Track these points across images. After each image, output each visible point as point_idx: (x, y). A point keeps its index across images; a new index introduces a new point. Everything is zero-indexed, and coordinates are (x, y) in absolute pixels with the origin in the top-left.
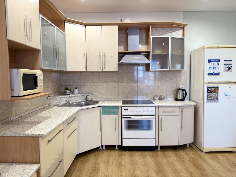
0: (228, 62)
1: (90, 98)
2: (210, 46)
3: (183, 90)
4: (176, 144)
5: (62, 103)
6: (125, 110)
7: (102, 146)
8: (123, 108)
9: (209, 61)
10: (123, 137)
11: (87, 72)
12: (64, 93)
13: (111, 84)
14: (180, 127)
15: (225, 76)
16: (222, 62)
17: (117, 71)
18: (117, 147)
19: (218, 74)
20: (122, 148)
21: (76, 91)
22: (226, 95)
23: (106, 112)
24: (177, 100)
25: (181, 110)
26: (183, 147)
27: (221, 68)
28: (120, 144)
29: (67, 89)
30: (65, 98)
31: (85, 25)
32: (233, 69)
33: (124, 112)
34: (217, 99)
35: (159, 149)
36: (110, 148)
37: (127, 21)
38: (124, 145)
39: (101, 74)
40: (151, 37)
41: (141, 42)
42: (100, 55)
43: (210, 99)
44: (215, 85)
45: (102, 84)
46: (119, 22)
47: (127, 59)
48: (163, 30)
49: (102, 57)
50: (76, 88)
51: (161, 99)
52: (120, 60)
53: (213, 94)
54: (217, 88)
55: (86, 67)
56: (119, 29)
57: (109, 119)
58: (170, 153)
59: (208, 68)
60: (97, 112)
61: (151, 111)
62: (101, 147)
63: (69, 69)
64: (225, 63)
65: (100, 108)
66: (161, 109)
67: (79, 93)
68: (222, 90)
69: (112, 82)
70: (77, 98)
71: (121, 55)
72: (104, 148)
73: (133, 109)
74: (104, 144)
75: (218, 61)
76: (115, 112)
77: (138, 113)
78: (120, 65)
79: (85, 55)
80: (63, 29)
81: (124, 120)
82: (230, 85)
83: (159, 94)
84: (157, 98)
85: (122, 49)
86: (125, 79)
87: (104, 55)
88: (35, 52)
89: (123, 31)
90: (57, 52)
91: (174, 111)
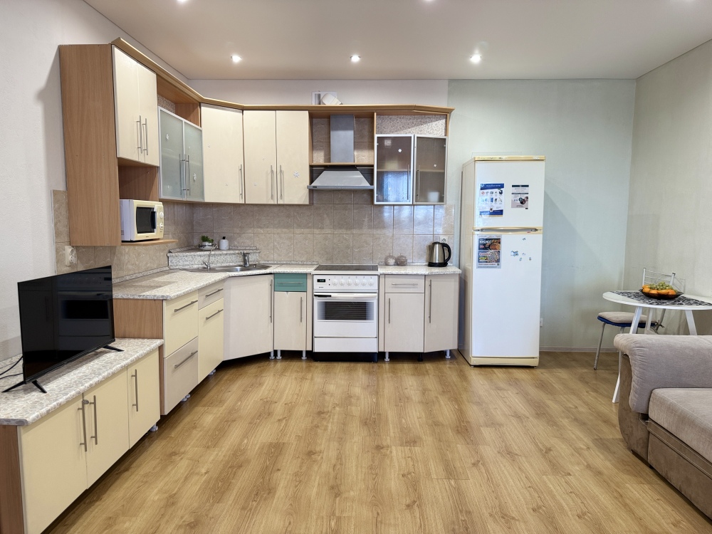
0: (520, 190)
1: (253, 259)
2: (486, 157)
3: (445, 245)
4: (417, 348)
5: (195, 266)
6: (319, 281)
7: (276, 352)
8: (316, 278)
9: (485, 187)
10: (315, 335)
11: (245, 205)
12: (200, 248)
13: (298, 231)
14: (427, 316)
15: (513, 217)
16: (508, 190)
17: (307, 203)
18: (304, 354)
19: (500, 213)
20: (314, 357)
21: (224, 244)
22: (516, 253)
23: (281, 285)
24: (431, 264)
25: (428, 283)
26: (438, 356)
27: (506, 200)
28: (309, 348)
29: (205, 239)
30: (200, 256)
31: (243, 109)
32: (530, 203)
33: (317, 286)
34: (498, 261)
35: (387, 359)
36: (291, 355)
37: (331, 101)
38: (317, 350)
39: (276, 210)
40: (376, 136)
41: (358, 145)
42: (272, 171)
43: (484, 261)
44: (494, 235)
45: (279, 230)
46: (313, 103)
47: (324, 180)
48: (399, 121)
49: (276, 175)
50: (224, 238)
51: (400, 262)
52: (312, 181)
53: (490, 252)
54: (498, 241)
55: (244, 194)
56: (311, 117)
57: (287, 300)
58: (407, 367)
59: (482, 201)
60: (265, 283)
61: (371, 285)
62: (272, 354)
63: (209, 198)
64: (515, 190)
65: (271, 277)
66: (389, 280)
67: (229, 249)
68: (508, 243)
69: (299, 226)
70: (225, 256)
71: (315, 171)
72: (279, 357)
73: (335, 279)
74: (279, 348)
75: (501, 186)
76: (299, 285)
77: (346, 288)
78: (312, 191)
79: (243, 170)
80: (198, 121)
81: (317, 300)
82: (524, 234)
84: (392, 261)
85: (320, 159)
86: (327, 222)
87: (281, 171)
88: (150, 170)
89: (323, 121)
90: (186, 167)
91: (414, 285)
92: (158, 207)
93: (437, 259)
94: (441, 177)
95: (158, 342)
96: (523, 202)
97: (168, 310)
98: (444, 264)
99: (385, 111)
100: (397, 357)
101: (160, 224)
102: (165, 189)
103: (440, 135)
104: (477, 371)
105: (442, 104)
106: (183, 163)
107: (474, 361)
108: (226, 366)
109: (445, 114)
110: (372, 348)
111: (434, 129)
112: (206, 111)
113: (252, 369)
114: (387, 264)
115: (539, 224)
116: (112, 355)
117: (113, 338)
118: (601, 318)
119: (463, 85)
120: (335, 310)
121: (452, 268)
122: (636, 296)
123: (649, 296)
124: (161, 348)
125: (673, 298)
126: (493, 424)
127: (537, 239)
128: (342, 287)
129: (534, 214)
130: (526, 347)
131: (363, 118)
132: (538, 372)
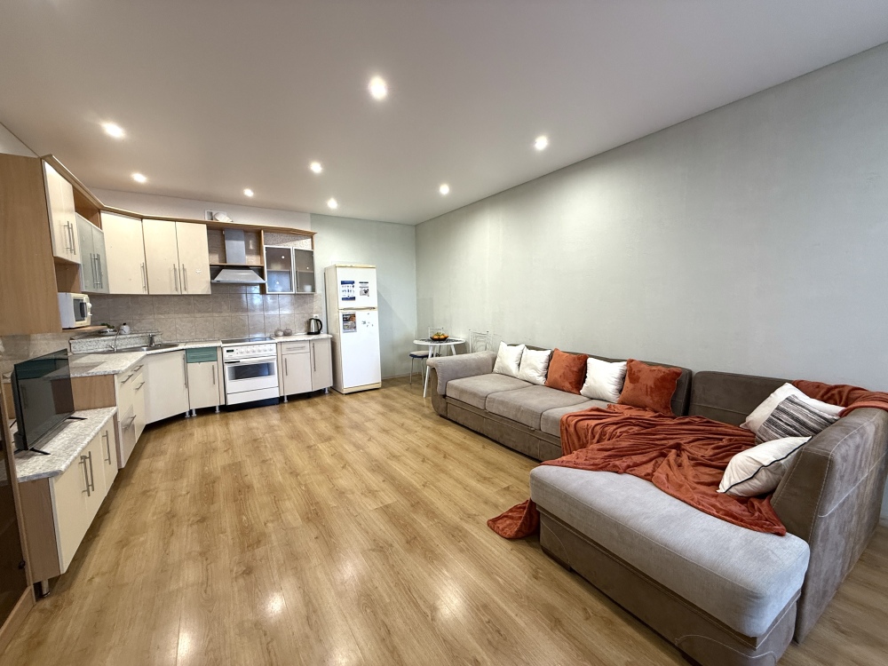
0: (364, 285)
1: (157, 340)
2: (343, 265)
3: (317, 320)
4: (309, 389)
5: (100, 350)
6: (228, 351)
7: (191, 412)
8: (225, 350)
9: (343, 283)
10: (228, 391)
11: (148, 295)
13: (198, 315)
14: (313, 367)
15: (361, 301)
16: (357, 285)
17: (210, 293)
18: (217, 409)
19: (354, 298)
20: (226, 409)
21: (126, 328)
22: (365, 323)
23: (194, 358)
24: (310, 333)
25: (312, 345)
26: (320, 393)
27: (356, 291)
28: (223, 403)
30: (105, 341)
31: (142, 218)
32: (370, 292)
33: (226, 354)
34: (355, 328)
35: (286, 400)
36: (205, 412)
37: (223, 218)
38: (230, 403)
39: (176, 299)
40: (264, 246)
41: (248, 252)
42: (175, 269)
43: (346, 328)
44: (351, 312)
45: (180, 316)
46: (207, 219)
47: (225, 276)
48: (283, 236)
49: (179, 272)
50: (125, 324)
51: (286, 334)
52: (213, 277)
53: (349, 323)
54: (354, 315)
55: (147, 286)
56: (208, 228)
57: (200, 370)
58: (302, 403)
59: (342, 291)
60: (178, 359)
61: (271, 350)
62: (187, 414)
63: (112, 292)
64: (361, 285)
65: (184, 352)
66: (284, 346)
67: (131, 334)
68: (360, 316)
69: (199, 311)
70: (128, 339)
71: (215, 271)
72: (194, 414)
73: (243, 349)
74: (194, 407)
75: (353, 282)
76: (211, 356)
77: (251, 354)
78: (214, 285)
79: (145, 267)
80: (99, 224)
81: (227, 367)
82: (368, 311)
83: (283, 328)
84: (281, 333)
85: (216, 260)
86: (225, 307)
87: (184, 269)
89: (218, 234)
91: (302, 348)
92: (85, 299)
93: (314, 330)
94: (312, 276)
95: (112, 410)
96: (366, 292)
97: (118, 382)
98: (318, 333)
99: (269, 230)
100: (292, 398)
101: (87, 313)
102: (85, 283)
103: (309, 248)
104: (348, 396)
105: (308, 229)
106: (95, 261)
107: (344, 391)
109: (311, 235)
110: (274, 394)
111: (304, 245)
112: (104, 216)
113: (174, 427)
114: (277, 336)
115: (375, 305)
117: (72, 411)
118: (412, 355)
119: (323, 219)
120: (242, 372)
121: (323, 335)
122: (429, 340)
123: (434, 340)
124: (115, 416)
126: (370, 420)
127: (375, 313)
128: (244, 354)
129: (372, 300)
130: (373, 377)
132: (382, 390)
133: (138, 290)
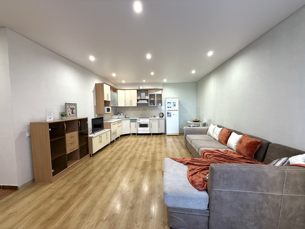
0: (174, 103)
1: (127, 116)
2: (168, 98)
3: (162, 113)
4: (157, 133)
5: (116, 118)
8: (138, 120)
9: (168, 103)
10: (138, 130)
12: (117, 115)
14: (158, 126)
15: (173, 108)
17: (137, 106)
18: (136, 134)
19: (171, 107)
20: (138, 134)
21: (122, 114)
22: (174, 115)
23: (132, 121)
24: (160, 117)
25: (158, 120)
27: (172, 105)
29: (118, 113)
31: (125, 90)
32: (176, 105)
33: (138, 121)
34: (171, 116)
36: (134, 134)
37: (141, 88)
38: (138, 133)
39: (131, 107)
40: (149, 94)
41: (146, 95)
43: (168, 116)
45: (132, 111)
46: (138, 88)
47: (140, 102)
48: (154, 91)
49: (131, 101)
51: (154, 117)
52: (137, 102)
55: (125, 105)
56: (137, 91)
57: (133, 124)
59: (167, 105)
60: (129, 121)
61: (148, 121)
62: (130, 134)
63: (119, 106)
64: (173, 103)
66: (151, 120)
68: (172, 113)
69: (136, 110)
70: (122, 116)
71: (138, 100)
74: (132, 133)
75: (171, 103)
76: (135, 121)
78: (138, 104)
79: (125, 100)
80: (117, 92)
81: (138, 124)
82: (175, 111)
84: (153, 117)
85: (139, 98)
86: (141, 109)
88: (109, 102)
89: (139, 91)
90: (115, 100)
91: (156, 121)
92: (110, 108)
93: (161, 116)
94: (161, 101)
95: (110, 129)
96: (175, 105)
97: (112, 124)
98: (162, 117)
99: (150, 90)
100: (153, 134)
101: (110, 111)
102: (111, 105)
103: (161, 93)
105: (161, 88)
106: (114, 100)
107: (167, 135)
108: (122, 136)
109: (162, 90)
110: (148, 132)
111: (160, 92)
112: (118, 91)
113: (127, 136)
114: (152, 117)
115: (178, 109)
116: (103, 131)
117: (103, 128)
119: (164, 85)
120: (142, 126)
121: (164, 118)
122: (192, 122)
123: (194, 121)
124: (111, 130)
125: (198, 121)
127: (178, 112)
128: (143, 121)
129: (177, 107)
130: (176, 132)
131: (146, 91)
132: (178, 136)
133: (123, 105)
